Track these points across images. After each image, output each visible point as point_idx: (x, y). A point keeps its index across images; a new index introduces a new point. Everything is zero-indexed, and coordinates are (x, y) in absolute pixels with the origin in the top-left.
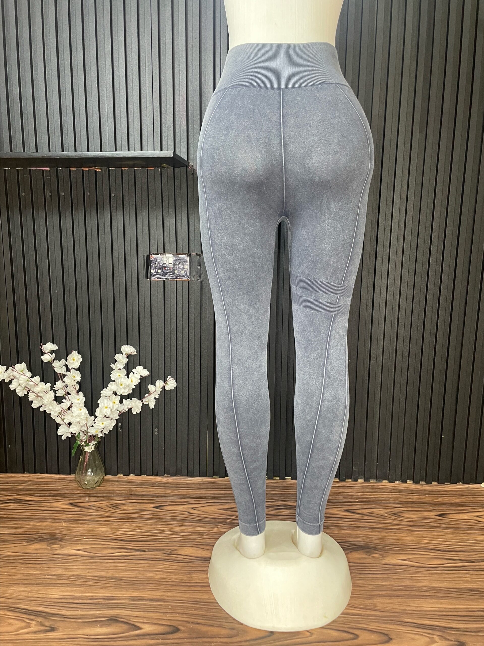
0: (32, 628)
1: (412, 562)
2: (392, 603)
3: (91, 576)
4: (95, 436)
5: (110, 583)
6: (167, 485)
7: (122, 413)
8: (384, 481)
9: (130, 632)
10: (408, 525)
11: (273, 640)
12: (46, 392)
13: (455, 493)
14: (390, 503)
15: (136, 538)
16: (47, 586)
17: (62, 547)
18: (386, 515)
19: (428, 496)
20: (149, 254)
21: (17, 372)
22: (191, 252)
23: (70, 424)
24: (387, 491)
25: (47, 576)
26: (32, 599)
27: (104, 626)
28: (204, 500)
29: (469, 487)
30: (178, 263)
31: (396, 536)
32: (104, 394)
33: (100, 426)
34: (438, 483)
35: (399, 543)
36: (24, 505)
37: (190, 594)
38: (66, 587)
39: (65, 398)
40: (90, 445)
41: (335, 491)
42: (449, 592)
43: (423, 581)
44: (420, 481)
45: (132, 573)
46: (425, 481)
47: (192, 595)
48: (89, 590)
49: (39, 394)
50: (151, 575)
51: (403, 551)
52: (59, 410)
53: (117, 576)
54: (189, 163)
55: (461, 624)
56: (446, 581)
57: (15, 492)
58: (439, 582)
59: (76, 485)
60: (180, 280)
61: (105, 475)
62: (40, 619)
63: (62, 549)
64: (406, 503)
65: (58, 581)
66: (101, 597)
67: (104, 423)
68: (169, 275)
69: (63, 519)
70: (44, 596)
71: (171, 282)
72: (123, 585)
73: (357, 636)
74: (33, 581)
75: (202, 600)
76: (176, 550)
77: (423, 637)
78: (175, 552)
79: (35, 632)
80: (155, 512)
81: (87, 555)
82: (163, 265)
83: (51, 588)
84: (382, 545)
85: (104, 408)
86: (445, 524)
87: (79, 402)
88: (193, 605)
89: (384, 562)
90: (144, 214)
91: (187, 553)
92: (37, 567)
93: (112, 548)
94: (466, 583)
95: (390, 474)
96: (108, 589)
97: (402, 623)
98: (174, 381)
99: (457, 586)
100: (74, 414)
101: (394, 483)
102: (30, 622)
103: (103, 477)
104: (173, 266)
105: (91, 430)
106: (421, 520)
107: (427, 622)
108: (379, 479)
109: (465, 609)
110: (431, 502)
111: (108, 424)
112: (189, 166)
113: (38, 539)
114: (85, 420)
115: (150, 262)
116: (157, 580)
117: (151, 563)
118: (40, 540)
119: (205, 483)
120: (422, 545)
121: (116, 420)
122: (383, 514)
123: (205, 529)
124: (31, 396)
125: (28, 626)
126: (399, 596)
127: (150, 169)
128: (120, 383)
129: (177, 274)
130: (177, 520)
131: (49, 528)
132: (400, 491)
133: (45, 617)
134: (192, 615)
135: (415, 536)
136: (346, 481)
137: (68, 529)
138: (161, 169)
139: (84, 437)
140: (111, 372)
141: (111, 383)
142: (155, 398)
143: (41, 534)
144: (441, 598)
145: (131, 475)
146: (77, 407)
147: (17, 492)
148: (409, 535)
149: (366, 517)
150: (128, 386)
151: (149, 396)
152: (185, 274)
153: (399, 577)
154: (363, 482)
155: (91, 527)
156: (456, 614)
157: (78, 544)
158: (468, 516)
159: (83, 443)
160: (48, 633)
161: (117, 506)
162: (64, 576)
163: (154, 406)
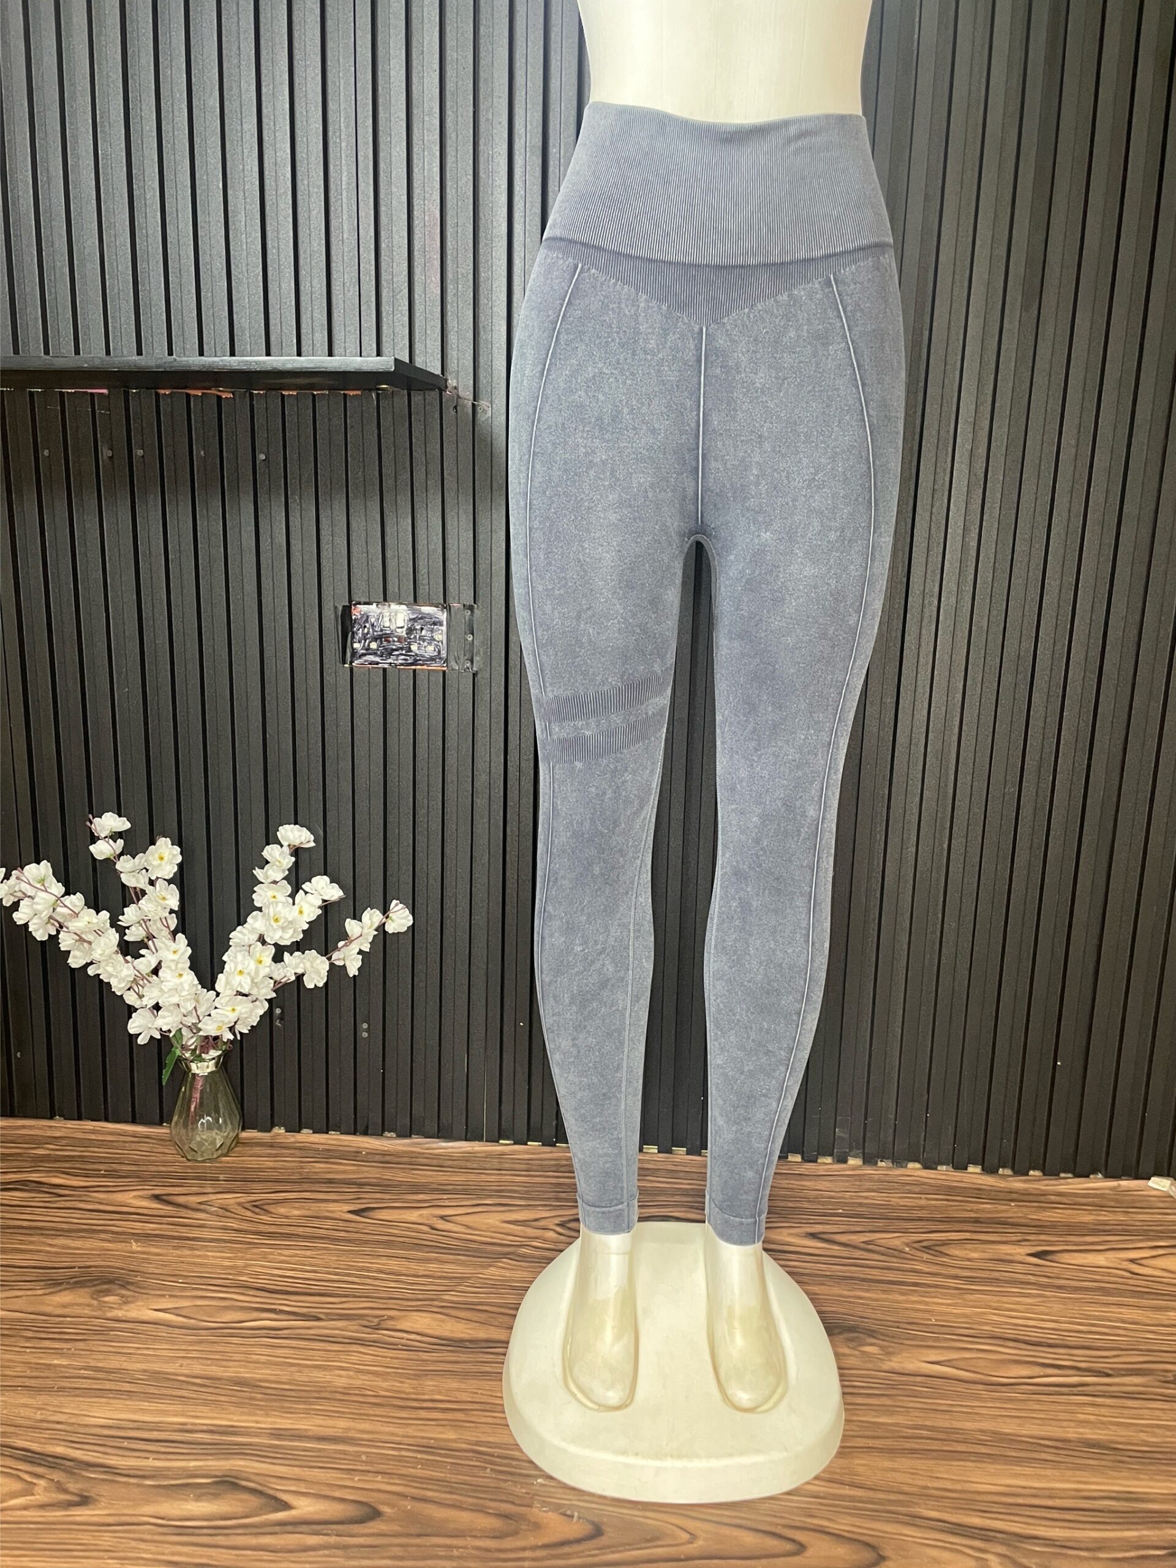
0: (38, 1497)
1: (957, 1368)
2: (894, 1470)
3: (187, 1376)
4: (216, 1038)
5: (229, 1392)
6: (387, 1158)
7: (283, 986)
8: (911, 1165)
9: (265, 1514)
10: (956, 1277)
11: (600, 1549)
12: (99, 933)
13: (1082, 1200)
14: (920, 1219)
15: (300, 1286)
16: (82, 1396)
17: (125, 1303)
18: (907, 1249)
19: (1016, 1206)
20: (347, 604)
21: (30, 884)
22: (450, 600)
23: (157, 1007)
24: (917, 1189)
25: (82, 1372)
26: (45, 1425)
27: (204, 1498)
28: (472, 1199)
29: (1119, 1185)
30: (418, 627)
31: (927, 1303)
32: (238, 940)
33: (227, 1017)
34: (1044, 1174)
35: (931, 1320)
36: (47, 1197)
37: (414, 1427)
38: (125, 1399)
39: (147, 948)
40: (204, 1060)
41: (791, 1186)
42: (1038, 1448)
43: (977, 1417)
44: (999, 1167)
45: (282, 1370)
46: (1013, 1169)
47: (420, 1430)
48: (179, 1408)
49: (84, 936)
50: (328, 1378)
51: (937, 1339)
52: (129, 976)
53: (244, 1377)
54: (446, 380)
55: (1057, 1530)
56: (1031, 1420)
57: (28, 1164)
58: (1018, 1421)
59: (174, 1152)
60: (425, 667)
61: (243, 1129)
62: (57, 1476)
63: (125, 1308)
64: (960, 1222)
65: (108, 1385)
66: (205, 1428)
67: (236, 1008)
68: (398, 655)
69: (133, 1234)
70: (73, 1420)
71: (401, 673)
72: (261, 1400)
73: (801, 1548)
74: (50, 1382)
75: (442, 1444)
76: (391, 1318)
77: (960, 1557)
78: (390, 1324)
79: (43, 1507)
80: (353, 1225)
81: (183, 1322)
82: (382, 630)
83: (89, 1400)
84: (890, 1323)
85: (236, 973)
86: (1049, 1277)
87: (175, 957)
88: (419, 1456)
89: (888, 1365)
90: (336, 505)
91: (417, 1327)
92: (62, 1349)
93: (242, 1308)
94: (1083, 1427)
95: (927, 1149)
96: (223, 1409)
97: (914, 1521)
98: (407, 912)
99: (1058, 1433)
100: (166, 986)
101: (936, 1169)
102: (35, 1481)
103: (237, 1135)
104: (407, 634)
105: (206, 1024)
106: (990, 1265)
107: (976, 1521)
108: (899, 1160)
109: (1073, 1493)
110: (1023, 1221)
111: (246, 1012)
112: (446, 387)
113: (72, 1281)
114: (192, 1001)
115: (353, 623)
116: (340, 1390)
117: (329, 1348)
118: (76, 1283)
119: (478, 1155)
120: (985, 1328)
121: (270, 1001)
122: (900, 1248)
123: (468, 1270)
124: (65, 941)
125: (29, 1490)
126: (913, 1451)
127: (352, 393)
128: (272, 915)
129: (416, 655)
130: (404, 1246)
131: (99, 1255)
132: (950, 1191)
133: (69, 1472)
134: (414, 1478)
135: (970, 1303)
136: (819, 1161)
137: (143, 1259)
138: (378, 395)
139: (191, 1041)
140: (255, 889)
141: (255, 913)
142: (360, 952)
143: (79, 1267)
144: (1018, 1461)
145: (305, 1131)
146: (172, 970)
147: (33, 1164)
148: (959, 1301)
149: (857, 1254)
150: (291, 922)
151: (346, 946)
152: (436, 654)
153: (919, 1406)
154: (861, 1166)
155: (199, 1256)
156: (1050, 1503)
157: (163, 1296)
158: (1107, 1258)
159: (188, 1055)
160: (72, 1508)
161: (265, 1207)
162: (123, 1374)
163: (359, 969)
